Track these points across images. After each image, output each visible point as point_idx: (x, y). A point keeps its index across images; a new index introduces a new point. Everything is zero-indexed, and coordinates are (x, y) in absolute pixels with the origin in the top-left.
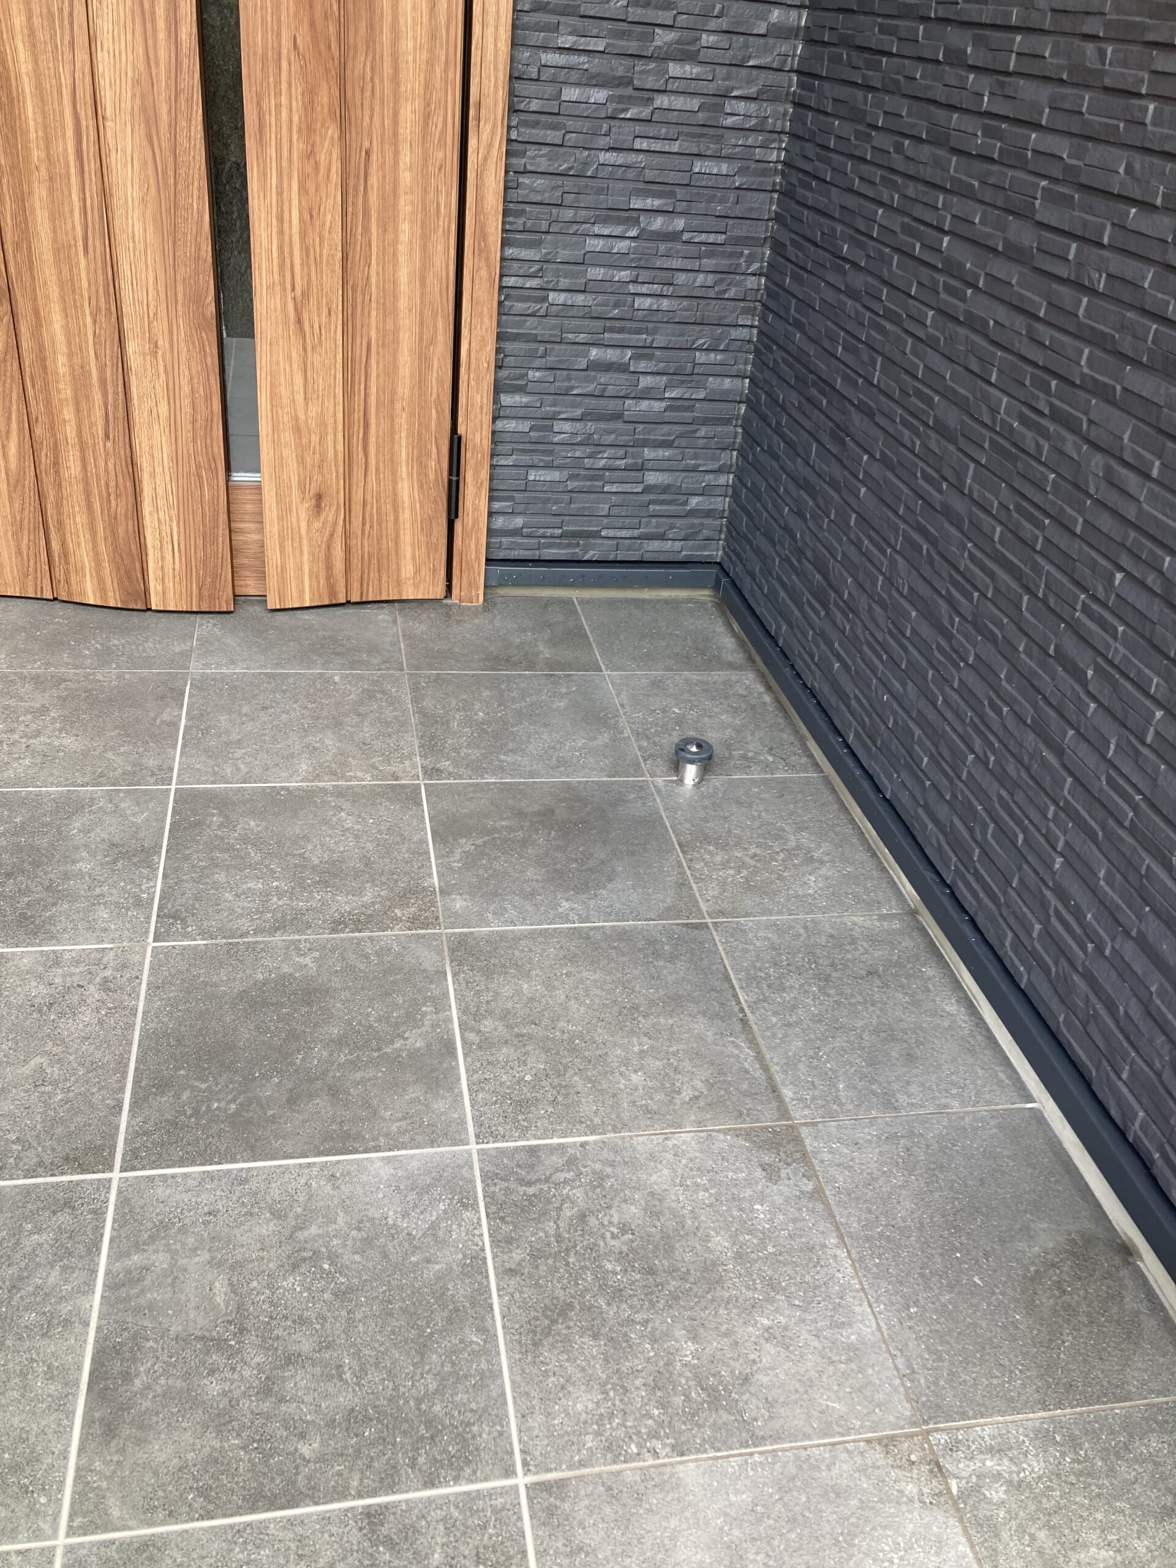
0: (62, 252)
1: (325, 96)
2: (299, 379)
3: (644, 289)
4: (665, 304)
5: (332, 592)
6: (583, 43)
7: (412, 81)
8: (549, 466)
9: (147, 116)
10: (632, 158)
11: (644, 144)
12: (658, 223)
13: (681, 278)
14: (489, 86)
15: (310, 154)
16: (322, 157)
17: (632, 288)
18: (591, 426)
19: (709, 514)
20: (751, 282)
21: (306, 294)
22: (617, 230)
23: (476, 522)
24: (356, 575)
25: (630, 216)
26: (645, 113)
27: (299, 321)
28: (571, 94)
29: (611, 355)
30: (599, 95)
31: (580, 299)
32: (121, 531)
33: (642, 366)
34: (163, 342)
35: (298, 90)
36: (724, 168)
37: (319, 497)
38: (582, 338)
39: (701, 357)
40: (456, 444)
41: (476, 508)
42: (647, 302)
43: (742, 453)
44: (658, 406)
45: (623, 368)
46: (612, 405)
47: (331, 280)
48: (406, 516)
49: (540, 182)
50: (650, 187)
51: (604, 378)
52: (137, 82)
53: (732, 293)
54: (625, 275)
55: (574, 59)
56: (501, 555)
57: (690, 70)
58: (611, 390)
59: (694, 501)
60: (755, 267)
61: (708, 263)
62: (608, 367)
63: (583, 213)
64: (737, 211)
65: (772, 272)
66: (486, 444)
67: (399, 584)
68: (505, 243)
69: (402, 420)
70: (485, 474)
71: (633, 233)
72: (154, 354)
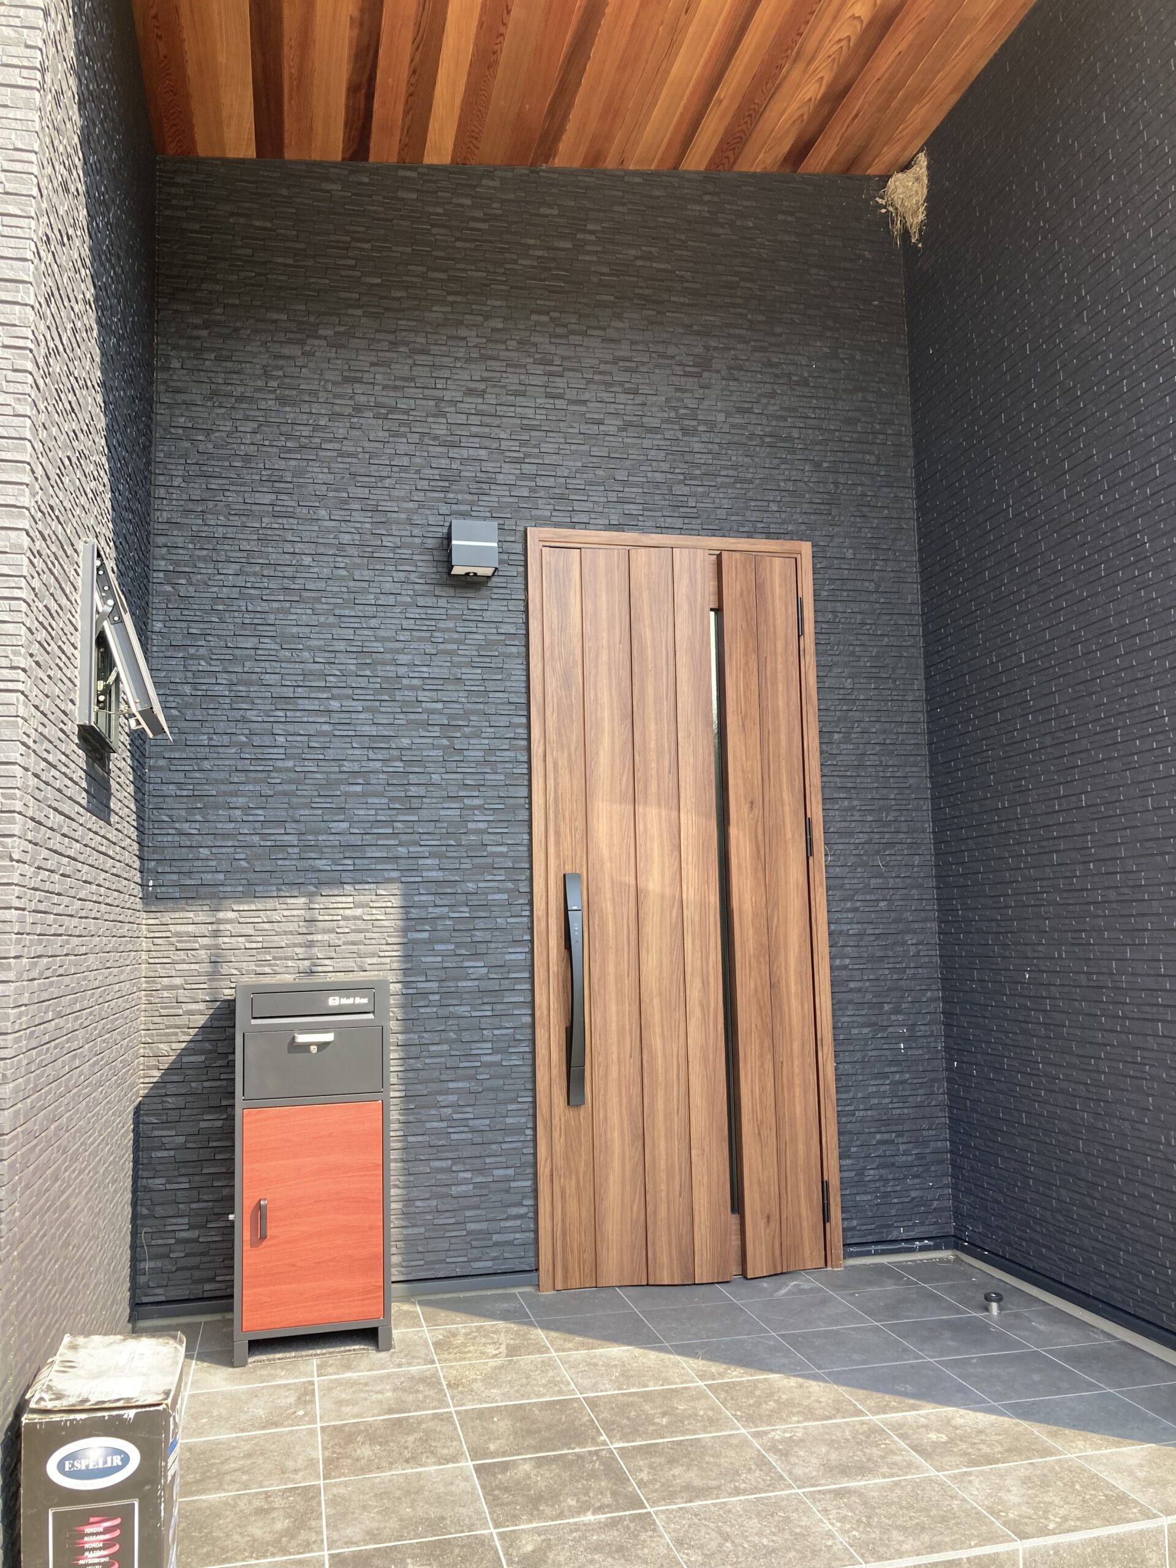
0: (668, 1116)
1: (767, 1043)
2: (759, 1159)
3: (896, 1105)
4: (906, 1111)
5: (775, 1268)
6: (857, 1013)
7: (797, 1035)
8: (865, 1193)
9: (705, 1058)
10: (883, 1052)
11: (886, 1046)
12: (897, 1077)
13: (911, 1099)
14: (825, 1033)
15: (762, 1066)
16: (766, 1066)
17: (890, 1106)
18: (882, 1171)
19: (942, 1209)
20: (941, 1097)
21: (762, 1122)
22: (881, 1082)
23: (837, 1224)
24: (785, 1256)
25: (886, 1075)
26: (885, 1035)
27: (759, 1134)
28: (855, 1031)
29: (886, 1136)
30: (866, 1030)
31: (869, 1113)
32: (684, 1243)
33: (900, 1140)
34: (707, 1149)
35: (757, 1042)
36: (920, 1052)
37: (768, 1217)
38: (872, 1130)
39: (925, 1133)
40: (825, 1187)
41: (836, 1217)
42: (898, 1111)
43: (953, 1176)
44: (910, 1158)
45: (892, 1142)
46: (890, 1160)
47: (771, 1117)
48: (805, 1224)
49: (847, 1066)
50: (892, 1063)
51: (885, 1147)
52: (702, 1047)
53: (934, 1103)
54: (887, 1100)
55: (855, 1019)
56: (848, 1242)
57: (900, 1017)
58: (888, 1153)
59: (935, 1204)
60: (941, 1090)
61: (921, 1092)
62: (885, 1142)
63: (866, 1077)
64: (929, 1068)
65: (950, 1093)
66: (838, 1183)
67: (804, 1260)
68: (837, 1092)
69: (801, 1176)
70: (839, 1199)
71: (888, 1082)
72: (703, 1154)
